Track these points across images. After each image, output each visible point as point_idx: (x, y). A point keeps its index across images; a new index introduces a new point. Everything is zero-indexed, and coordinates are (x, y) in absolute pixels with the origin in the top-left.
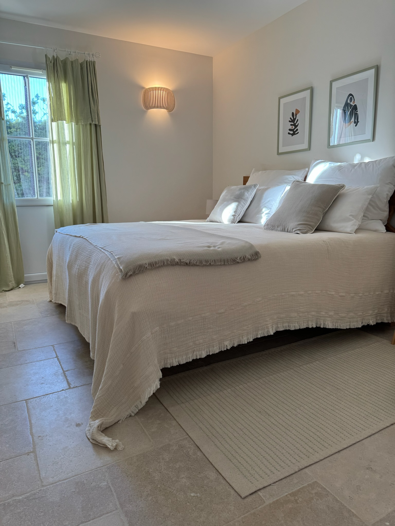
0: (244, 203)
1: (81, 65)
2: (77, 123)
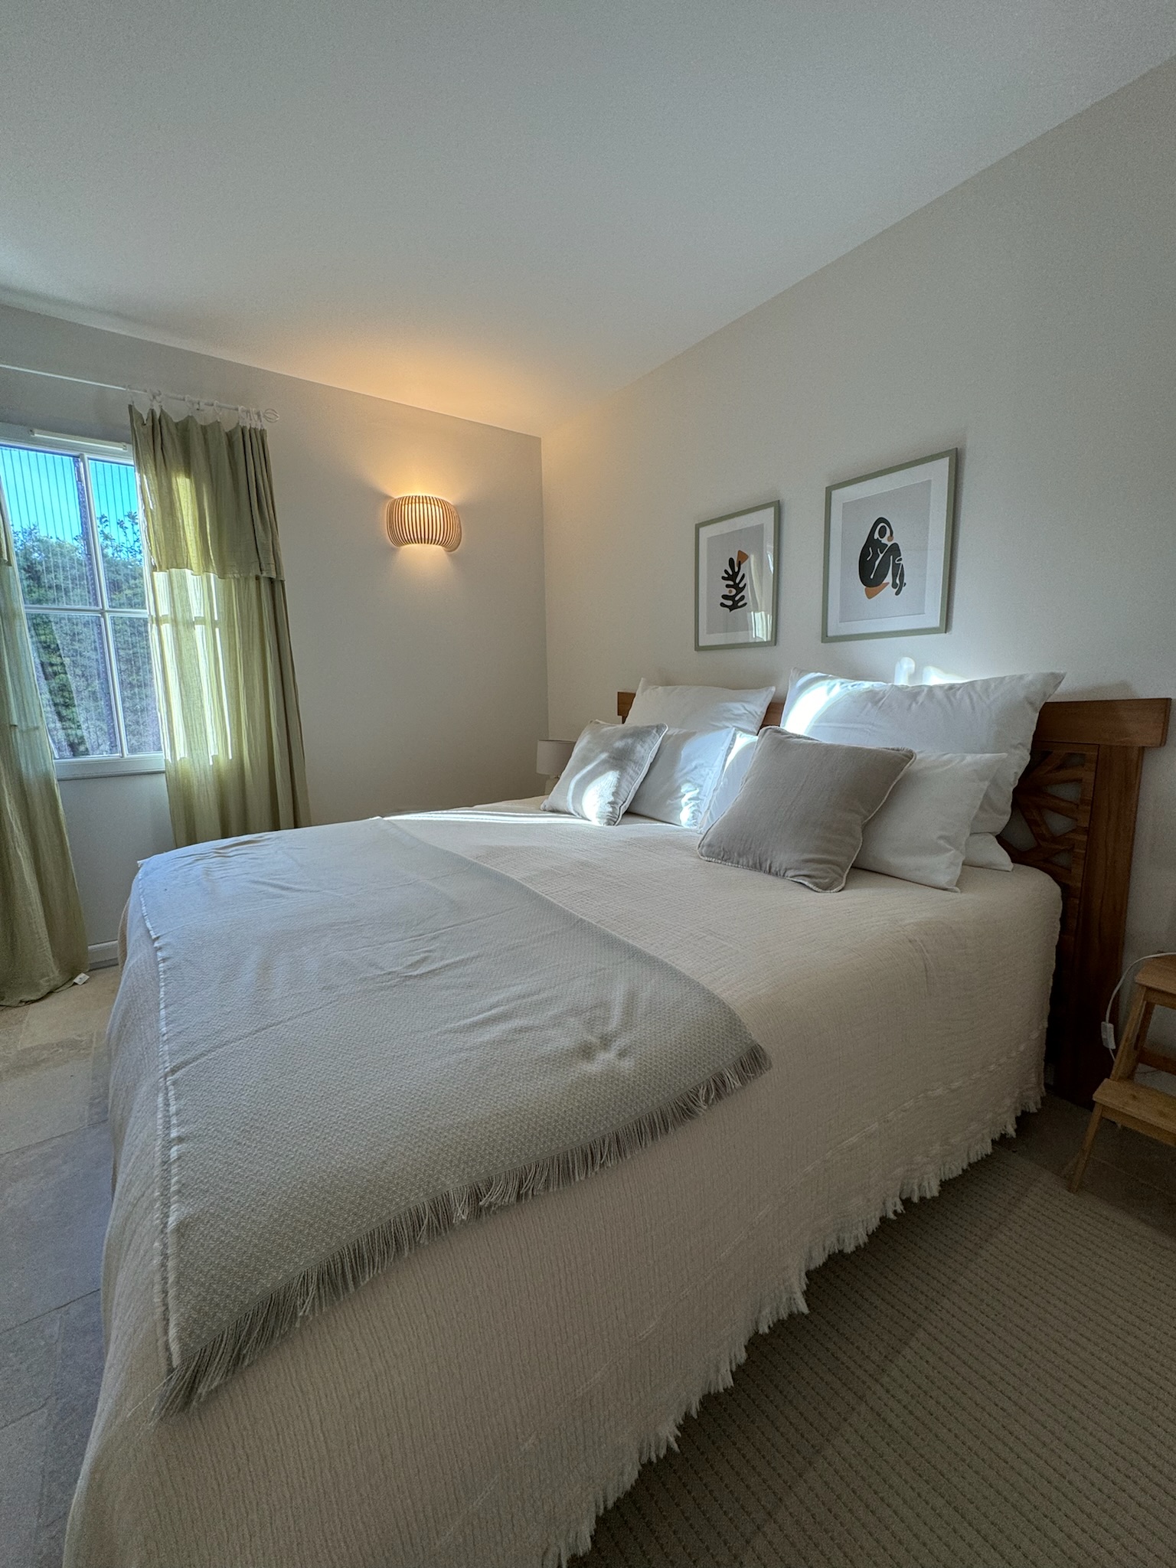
0: (634, 771)
1: (229, 436)
2: (222, 574)
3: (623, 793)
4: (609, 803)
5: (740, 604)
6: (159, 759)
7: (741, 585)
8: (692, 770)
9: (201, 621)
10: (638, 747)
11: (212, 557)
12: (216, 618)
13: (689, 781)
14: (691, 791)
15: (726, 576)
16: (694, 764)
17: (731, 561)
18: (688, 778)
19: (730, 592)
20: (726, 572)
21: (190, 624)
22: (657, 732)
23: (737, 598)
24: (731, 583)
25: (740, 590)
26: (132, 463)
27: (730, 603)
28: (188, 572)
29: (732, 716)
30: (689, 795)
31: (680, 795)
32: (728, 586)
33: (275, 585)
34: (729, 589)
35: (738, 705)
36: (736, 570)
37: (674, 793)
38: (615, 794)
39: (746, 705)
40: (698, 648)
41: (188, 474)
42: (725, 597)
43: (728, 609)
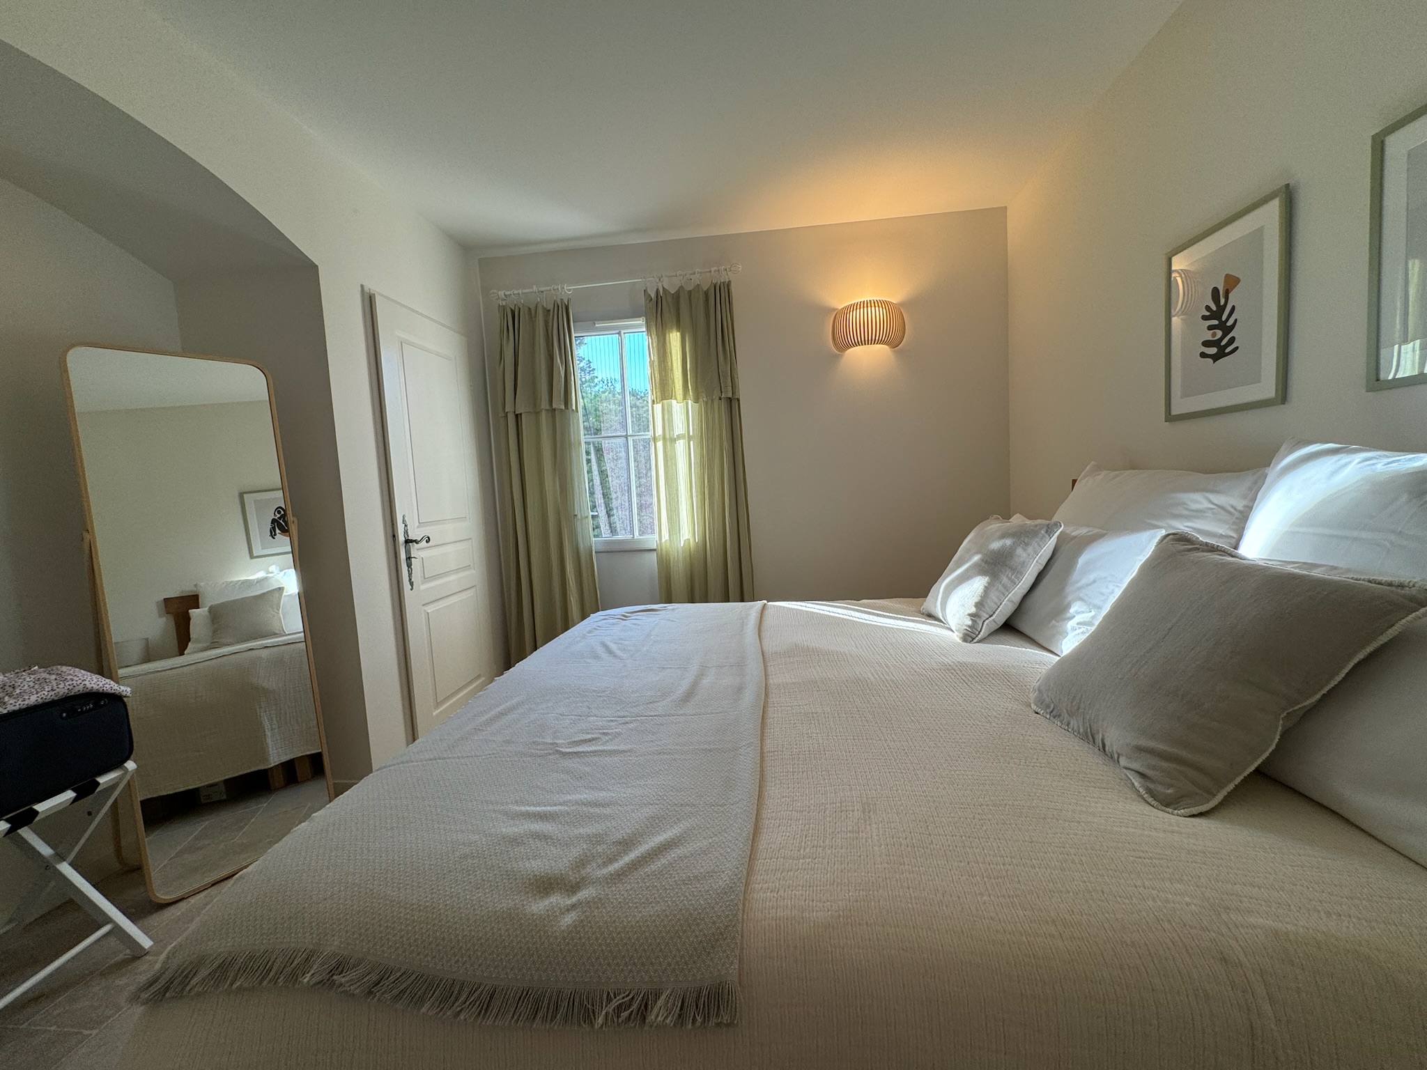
0: (1010, 579)
1: (706, 294)
2: (696, 400)
3: (990, 604)
4: (970, 615)
5: (1228, 350)
6: (651, 540)
7: (1230, 323)
8: (1088, 585)
9: (679, 437)
10: (1019, 551)
11: (690, 388)
12: (691, 434)
13: (1081, 599)
14: (1083, 612)
15: (1208, 314)
16: (1092, 577)
17: (1215, 292)
18: (1081, 595)
19: (1214, 335)
20: (1208, 308)
21: (673, 440)
22: (1047, 532)
23: (1223, 343)
24: (1215, 322)
25: (1227, 330)
26: (644, 330)
27: (1213, 351)
28: (674, 402)
29: (1186, 513)
30: (1078, 619)
31: (1068, 615)
32: (1210, 328)
33: (732, 403)
34: (1212, 331)
35: (1197, 496)
36: (1222, 302)
37: (1060, 612)
38: (979, 605)
39: (1212, 497)
40: (1170, 418)
41: (678, 329)
42: (1206, 344)
43: (1210, 360)
